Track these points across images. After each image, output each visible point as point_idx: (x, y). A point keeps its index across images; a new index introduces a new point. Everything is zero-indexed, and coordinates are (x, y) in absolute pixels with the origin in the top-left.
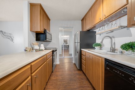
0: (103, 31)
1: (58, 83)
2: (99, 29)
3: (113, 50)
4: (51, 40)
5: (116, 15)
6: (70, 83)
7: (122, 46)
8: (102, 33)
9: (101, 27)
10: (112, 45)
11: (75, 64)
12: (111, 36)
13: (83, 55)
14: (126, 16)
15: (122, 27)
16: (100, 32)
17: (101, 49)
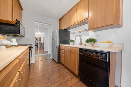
0: (75, 31)
1: (40, 79)
2: (72, 29)
3: (81, 44)
4: (24, 34)
5: (83, 22)
6: (53, 75)
7: (86, 41)
8: (75, 33)
9: (74, 29)
10: (80, 41)
11: (53, 59)
12: (80, 35)
13: (61, 49)
14: (88, 24)
15: (86, 30)
16: (73, 32)
17: (74, 44)
